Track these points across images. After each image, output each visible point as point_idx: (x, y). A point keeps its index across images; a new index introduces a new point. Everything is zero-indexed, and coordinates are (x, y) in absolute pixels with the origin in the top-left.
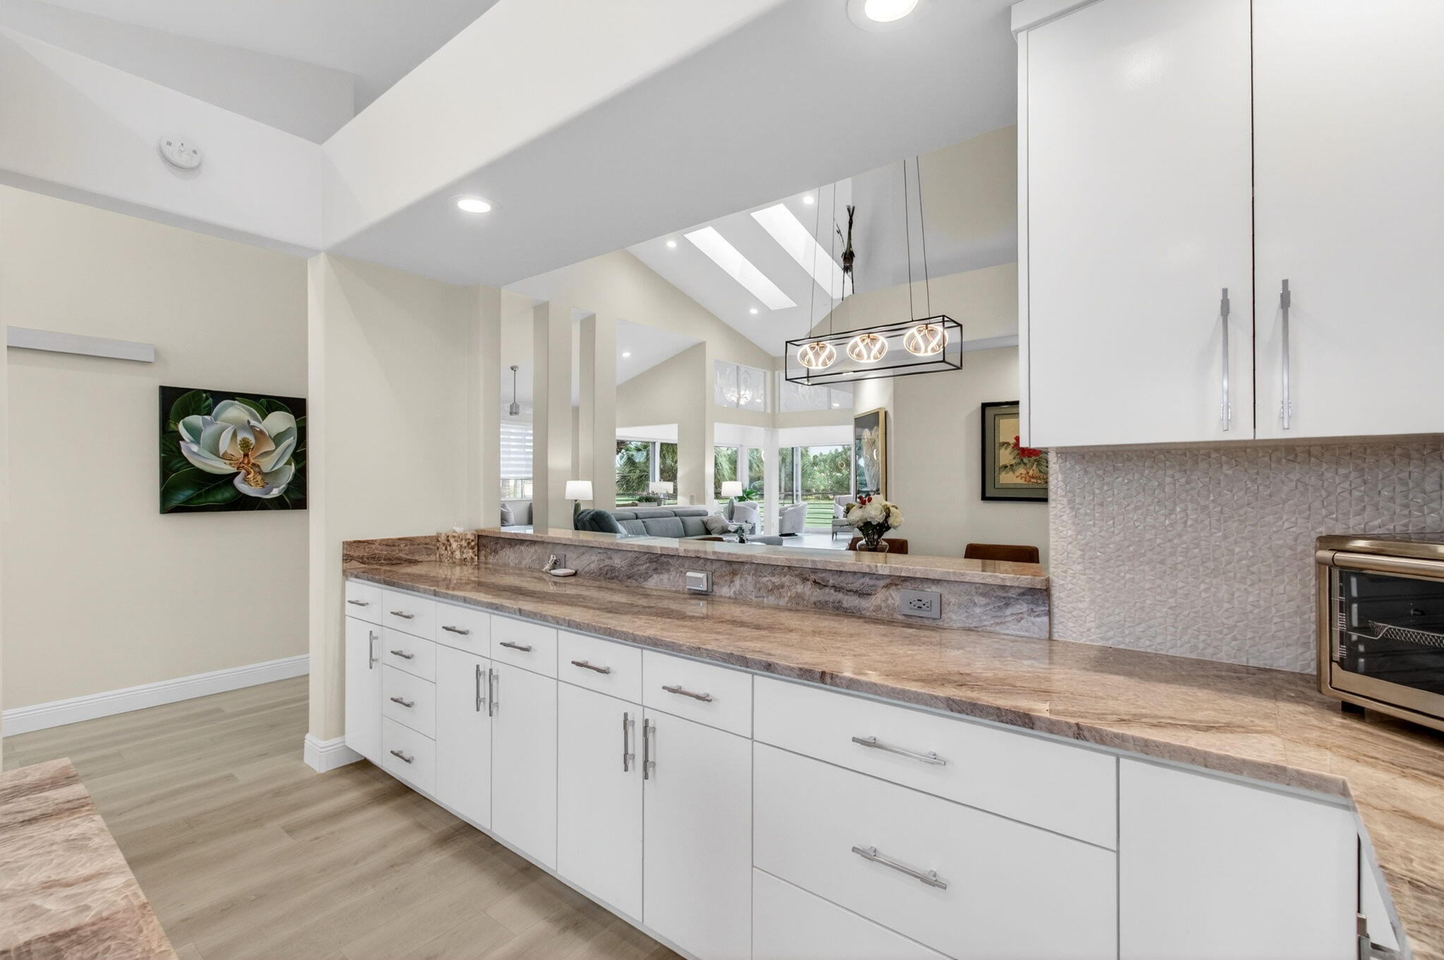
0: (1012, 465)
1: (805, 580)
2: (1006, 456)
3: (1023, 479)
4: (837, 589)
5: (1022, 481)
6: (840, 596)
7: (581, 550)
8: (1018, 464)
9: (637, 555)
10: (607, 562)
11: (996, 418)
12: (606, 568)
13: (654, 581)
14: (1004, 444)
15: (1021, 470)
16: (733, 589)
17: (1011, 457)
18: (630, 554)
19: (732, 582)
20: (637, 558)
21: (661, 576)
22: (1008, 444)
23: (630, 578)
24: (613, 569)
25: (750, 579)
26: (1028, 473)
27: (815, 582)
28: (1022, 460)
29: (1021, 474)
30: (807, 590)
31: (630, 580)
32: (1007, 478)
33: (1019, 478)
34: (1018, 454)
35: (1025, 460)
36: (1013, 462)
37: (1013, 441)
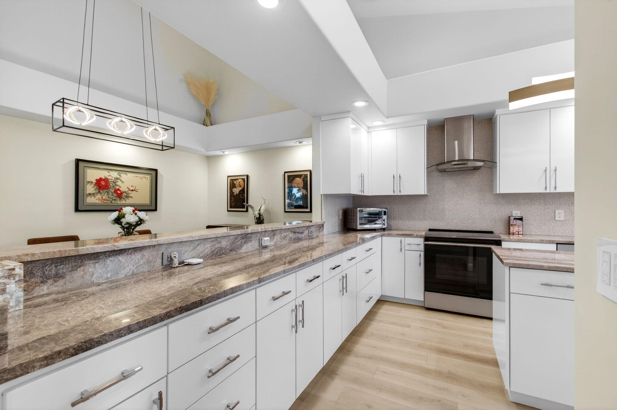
0: (94, 193)
1: (292, 232)
2: (90, 189)
3: (100, 201)
4: (298, 233)
5: (100, 202)
7: (197, 243)
8: (97, 193)
9: (236, 237)
10: (217, 246)
11: (85, 168)
12: (217, 250)
13: (245, 248)
14: (89, 182)
15: (99, 196)
17: (93, 189)
18: (232, 237)
19: (274, 239)
20: (236, 238)
21: (248, 245)
22: (92, 182)
23: (232, 251)
24: (221, 249)
25: (279, 236)
26: (102, 198)
27: (294, 232)
28: (99, 191)
29: (99, 198)
31: (232, 252)
32: (90, 200)
33: (98, 200)
34: (97, 188)
35: (101, 191)
36: (94, 192)
37: (94, 181)
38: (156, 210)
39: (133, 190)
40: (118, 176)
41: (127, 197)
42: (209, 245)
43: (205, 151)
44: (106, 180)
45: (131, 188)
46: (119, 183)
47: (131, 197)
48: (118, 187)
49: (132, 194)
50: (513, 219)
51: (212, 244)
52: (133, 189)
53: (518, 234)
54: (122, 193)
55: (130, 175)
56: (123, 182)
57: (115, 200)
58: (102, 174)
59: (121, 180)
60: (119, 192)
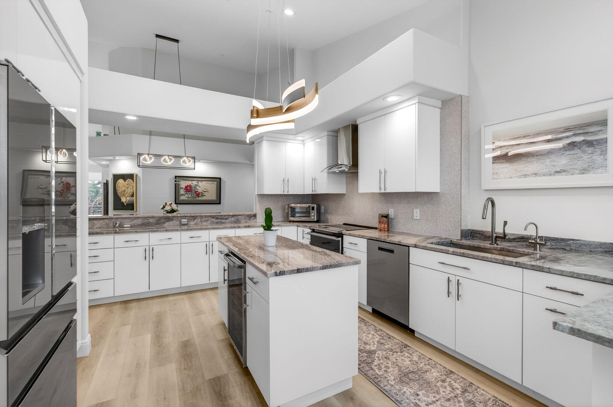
0: (184, 194)
1: (214, 218)
2: (182, 192)
4: (221, 219)
5: (187, 199)
6: (222, 220)
7: (133, 219)
10: (146, 221)
11: (180, 181)
12: (146, 223)
13: (167, 224)
14: (181, 188)
16: (194, 222)
17: (184, 192)
18: (156, 218)
20: (160, 218)
21: (170, 222)
23: (157, 224)
24: (149, 223)
25: (199, 219)
27: (216, 218)
28: (187, 193)
29: (187, 196)
30: (214, 220)
32: (182, 198)
34: (186, 191)
37: (184, 187)
38: (220, 203)
39: (205, 192)
40: (197, 184)
41: (202, 196)
42: (141, 220)
43: (250, 163)
44: (190, 186)
45: (204, 190)
46: (198, 188)
47: (205, 196)
48: (196, 190)
49: (205, 194)
50: (381, 216)
51: (142, 220)
52: (206, 190)
53: (384, 231)
54: (199, 194)
55: (204, 182)
56: (200, 187)
57: (195, 197)
58: (189, 183)
59: (199, 186)
60: (197, 193)
